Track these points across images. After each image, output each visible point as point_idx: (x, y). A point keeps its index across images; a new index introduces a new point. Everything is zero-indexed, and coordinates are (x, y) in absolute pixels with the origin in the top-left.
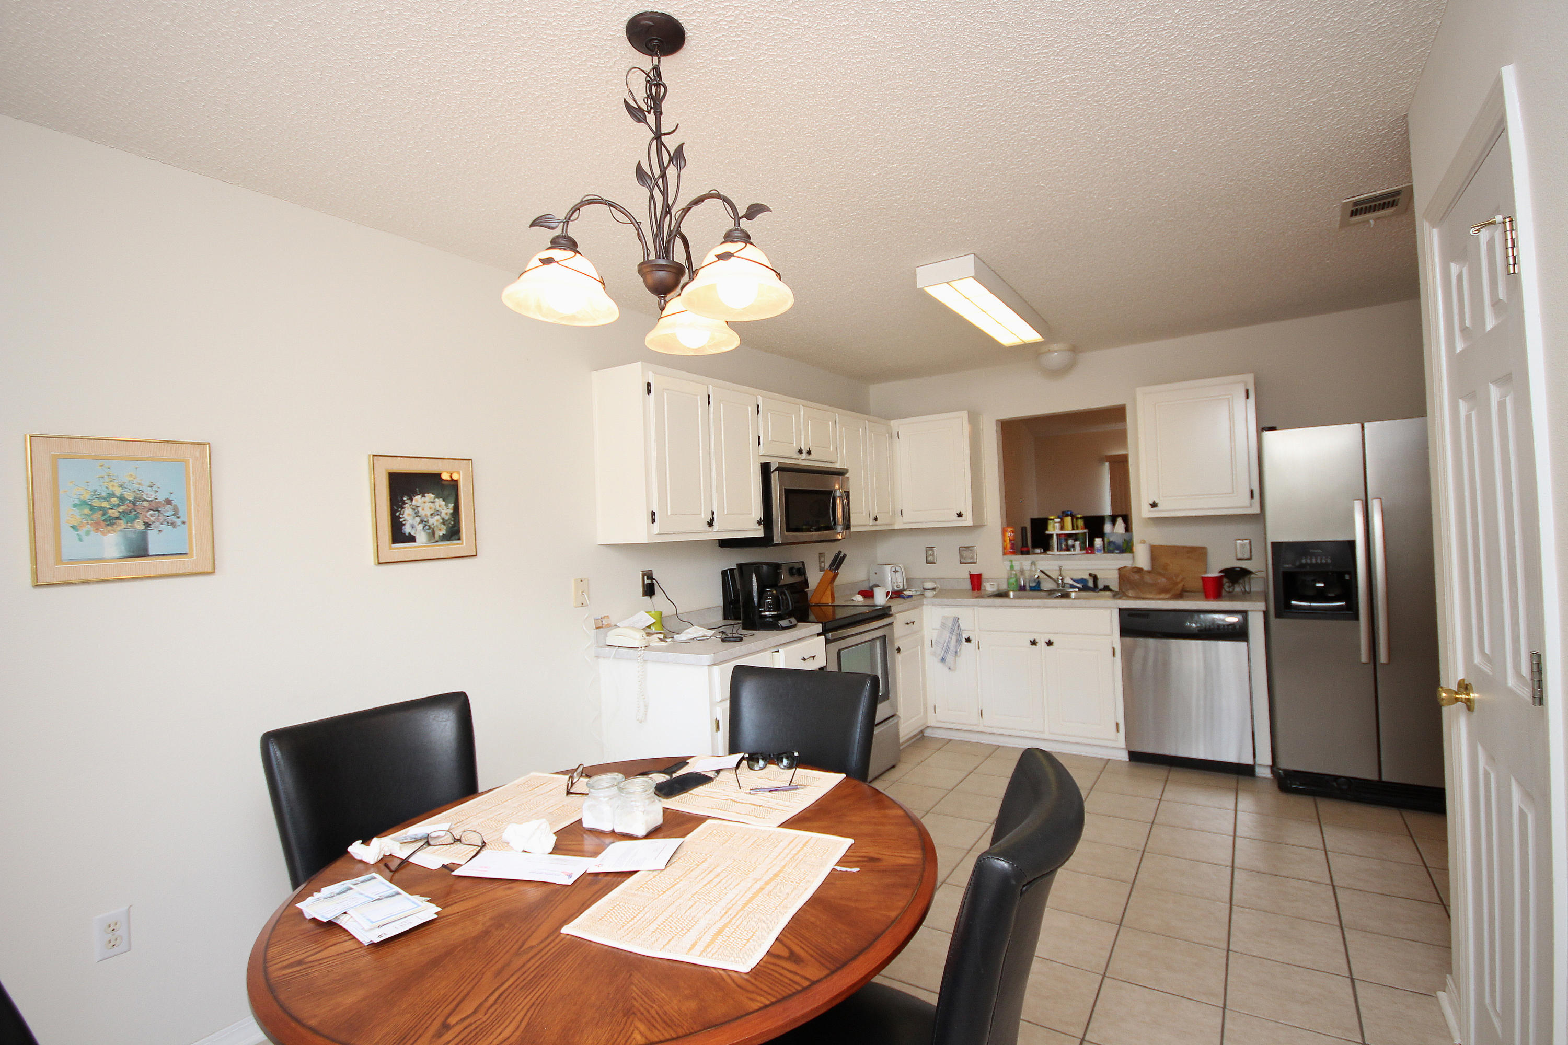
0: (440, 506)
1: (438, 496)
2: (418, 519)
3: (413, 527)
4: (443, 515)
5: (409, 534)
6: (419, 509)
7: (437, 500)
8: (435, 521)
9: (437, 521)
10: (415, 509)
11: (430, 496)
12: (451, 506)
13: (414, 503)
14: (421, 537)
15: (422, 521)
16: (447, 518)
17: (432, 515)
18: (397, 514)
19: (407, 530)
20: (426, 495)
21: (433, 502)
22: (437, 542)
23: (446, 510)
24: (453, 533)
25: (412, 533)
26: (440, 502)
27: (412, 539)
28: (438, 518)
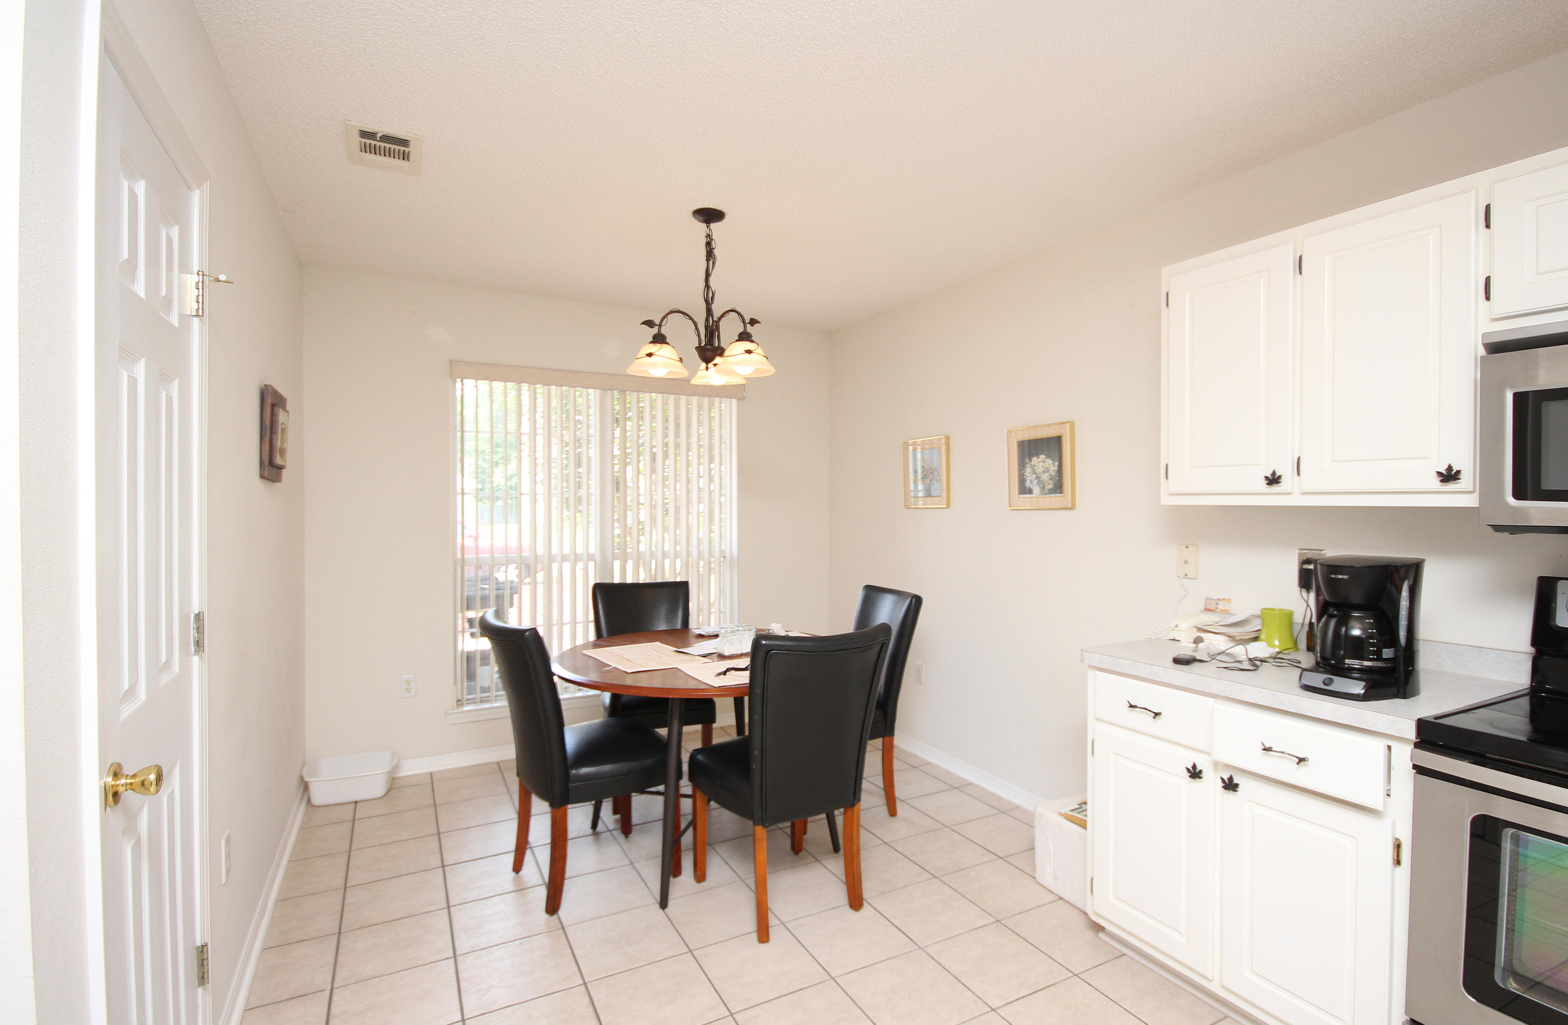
0: (1049, 464)
1: (1048, 457)
2: (1035, 476)
3: (1031, 482)
4: (1051, 472)
5: (1029, 487)
6: (1036, 468)
7: (1047, 459)
8: (1045, 477)
9: (1047, 477)
10: (1033, 467)
11: (1042, 457)
12: (1057, 464)
13: (1033, 463)
14: (1036, 490)
15: (1037, 478)
16: (1053, 474)
17: (1043, 472)
18: (1023, 472)
19: (1028, 484)
20: (1040, 456)
21: (1044, 462)
22: (1046, 494)
23: (1053, 467)
24: (1058, 487)
25: (1031, 487)
26: (1049, 461)
27: (1030, 491)
28: (1047, 474)
